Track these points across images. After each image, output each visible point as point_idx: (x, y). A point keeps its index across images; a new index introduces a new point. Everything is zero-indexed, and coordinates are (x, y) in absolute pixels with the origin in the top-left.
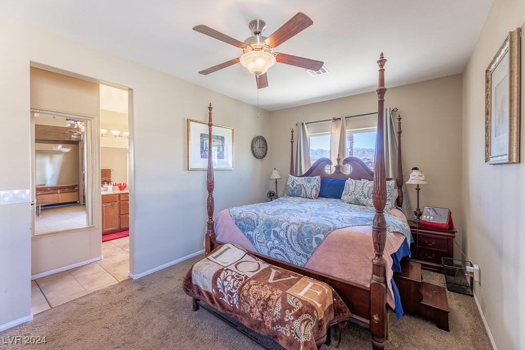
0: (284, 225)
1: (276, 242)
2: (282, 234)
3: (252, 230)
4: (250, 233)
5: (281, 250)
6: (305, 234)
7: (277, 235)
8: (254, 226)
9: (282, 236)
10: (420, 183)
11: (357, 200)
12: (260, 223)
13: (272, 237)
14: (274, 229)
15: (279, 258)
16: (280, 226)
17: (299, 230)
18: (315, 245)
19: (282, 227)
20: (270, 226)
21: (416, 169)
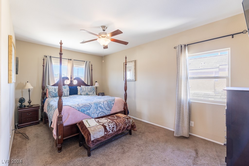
0: (102, 103)
1: (101, 110)
2: (103, 106)
3: (89, 110)
4: (88, 111)
5: (103, 112)
6: (109, 103)
7: (101, 107)
8: (91, 108)
9: (103, 107)
10: (97, 86)
11: (87, 93)
12: (93, 105)
13: (99, 108)
14: (99, 105)
15: (102, 115)
16: (101, 104)
17: (107, 102)
18: (112, 105)
19: (102, 104)
20: (97, 105)
21: (96, 82)
